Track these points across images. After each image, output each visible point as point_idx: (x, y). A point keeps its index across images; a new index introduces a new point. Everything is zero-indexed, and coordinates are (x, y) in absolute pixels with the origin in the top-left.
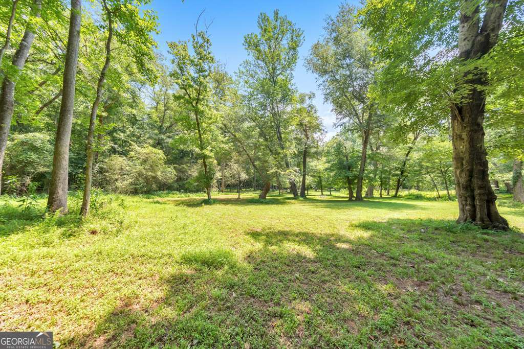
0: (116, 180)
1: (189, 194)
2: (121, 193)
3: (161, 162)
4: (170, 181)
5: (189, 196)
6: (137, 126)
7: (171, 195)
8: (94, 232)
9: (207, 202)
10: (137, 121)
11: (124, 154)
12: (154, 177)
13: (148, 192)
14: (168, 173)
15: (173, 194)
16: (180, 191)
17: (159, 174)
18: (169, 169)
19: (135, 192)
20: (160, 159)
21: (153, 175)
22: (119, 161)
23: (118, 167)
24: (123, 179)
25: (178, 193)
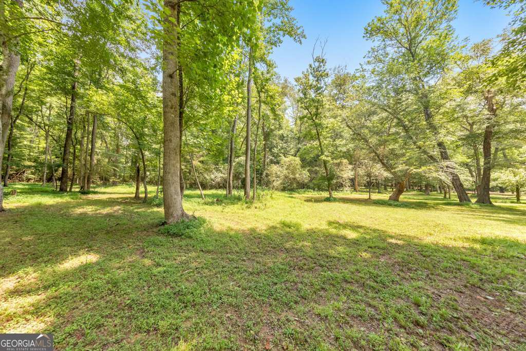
0: (274, 181)
1: (321, 192)
2: (276, 190)
3: (299, 167)
4: (306, 181)
5: (321, 194)
6: (284, 141)
7: (307, 192)
8: (256, 208)
9: (328, 200)
10: (284, 137)
11: (278, 163)
12: (294, 179)
13: (292, 190)
14: (304, 175)
15: (308, 192)
16: (314, 190)
17: (297, 176)
18: (304, 172)
19: (284, 190)
20: (297, 164)
21: (293, 177)
22: (275, 168)
23: (274, 172)
24: (277, 181)
25: (312, 191)
